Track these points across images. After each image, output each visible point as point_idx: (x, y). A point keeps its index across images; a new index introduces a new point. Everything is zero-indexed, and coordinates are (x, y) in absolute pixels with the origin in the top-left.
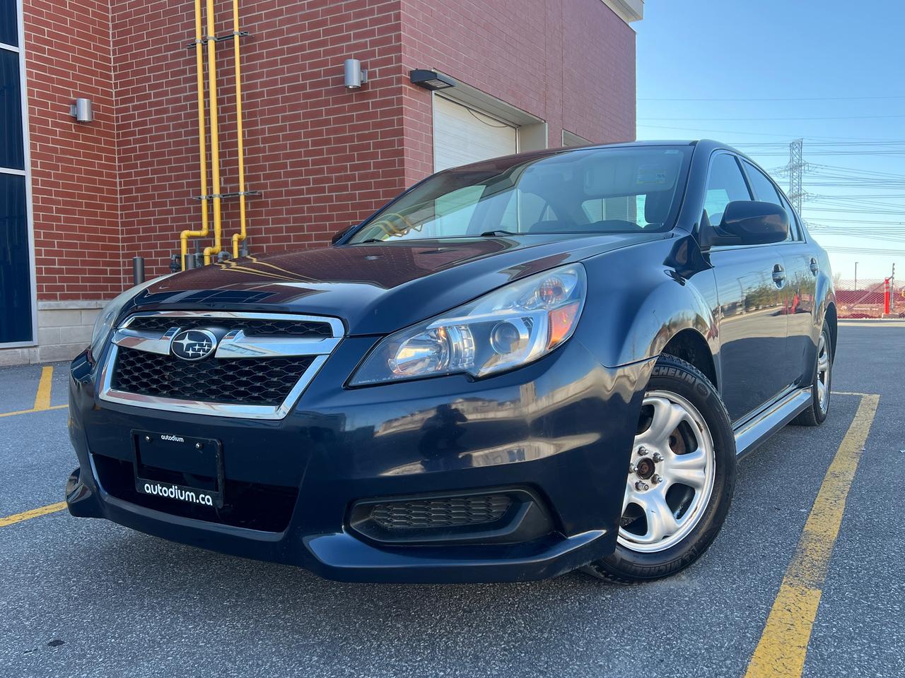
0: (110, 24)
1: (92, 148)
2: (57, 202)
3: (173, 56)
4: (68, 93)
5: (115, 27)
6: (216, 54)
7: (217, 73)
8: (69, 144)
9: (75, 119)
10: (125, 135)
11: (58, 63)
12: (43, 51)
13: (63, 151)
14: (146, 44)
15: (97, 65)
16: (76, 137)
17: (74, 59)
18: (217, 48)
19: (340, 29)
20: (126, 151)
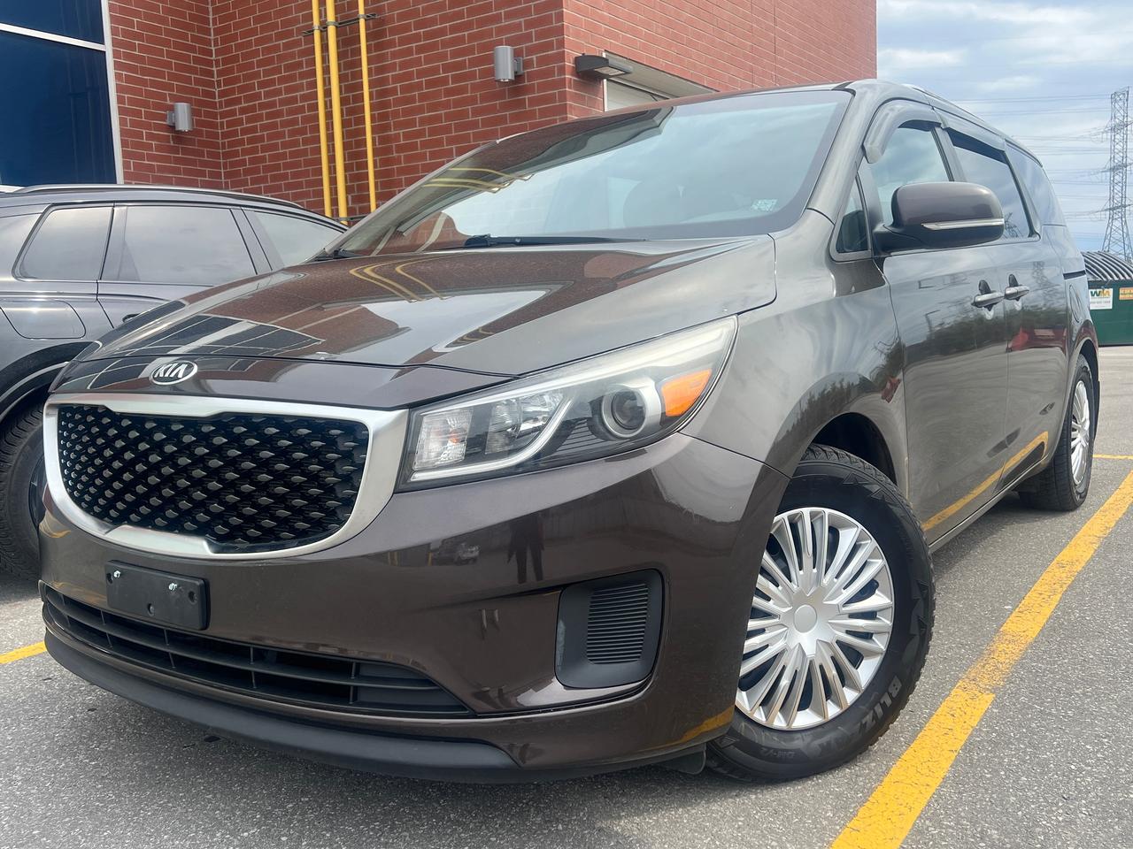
0: (210, 8)
3: (287, 46)
4: (163, 97)
5: (216, 11)
6: (338, 42)
7: (339, 65)
8: (167, 159)
9: (172, 128)
10: (232, 144)
12: (132, 47)
14: (253, 32)
15: (196, 60)
16: (174, 150)
18: (338, 35)
20: (233, 164)
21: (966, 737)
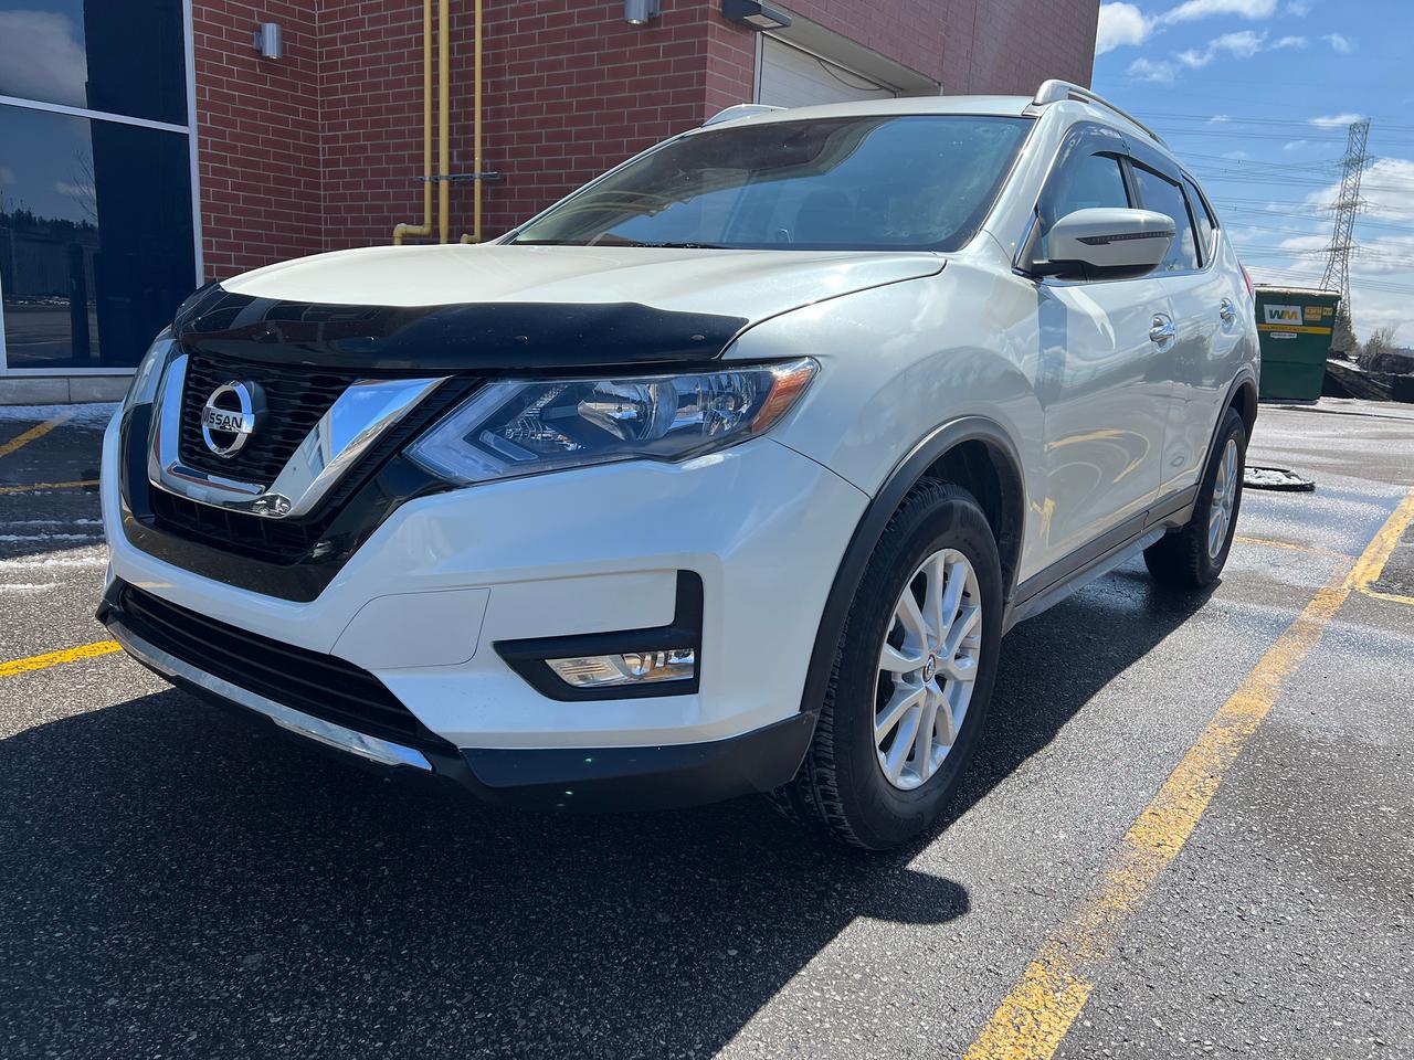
1: (284, 97)
2: (233, 174)
8: (252, 90)
9: (259, 53)
10: (331, 79)
13: (243, 101)
20: (331, 104)
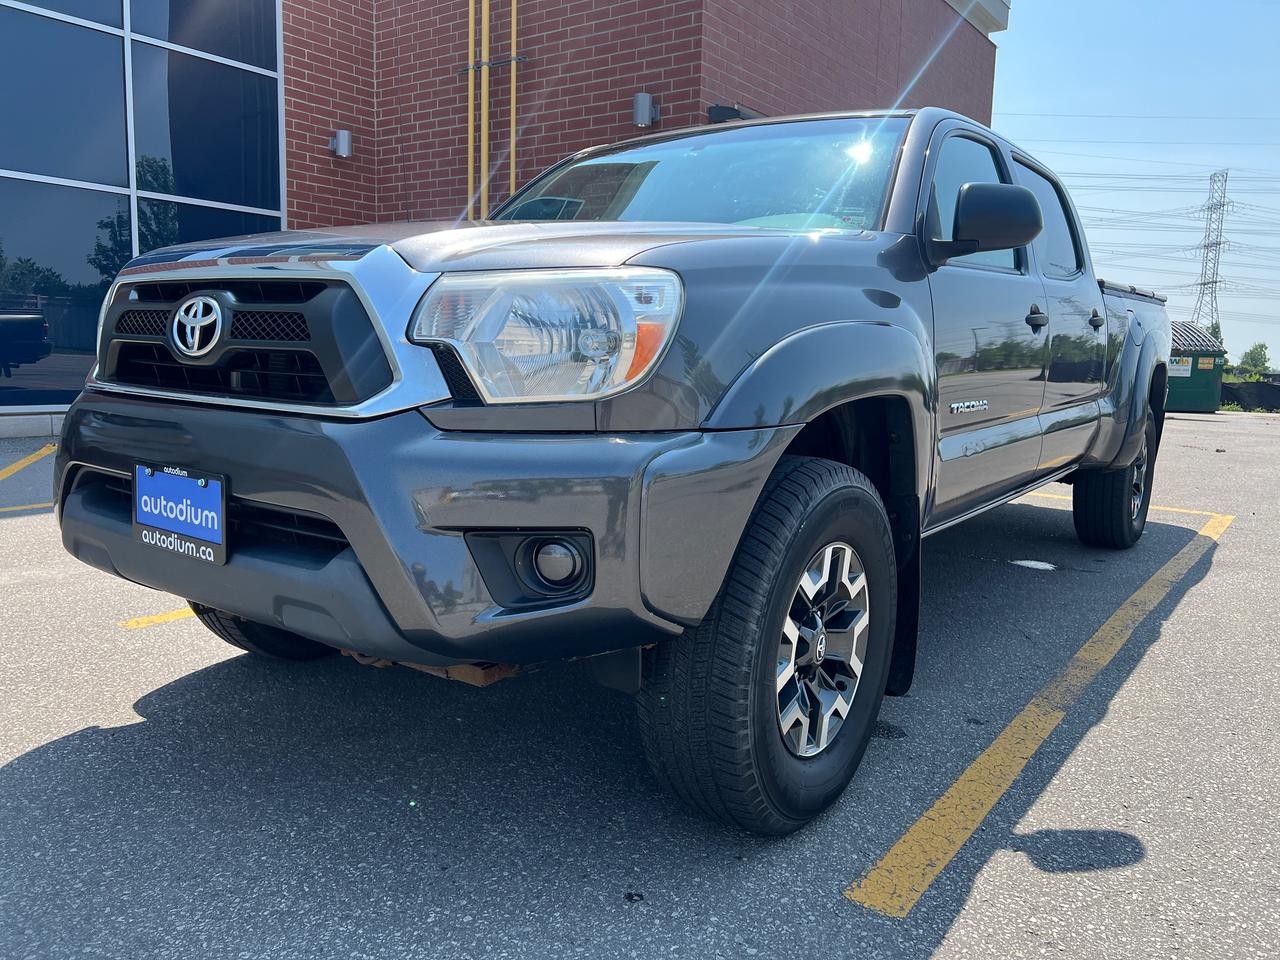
0: (375, 44)
1: (350, 186)
3: (442, 83)
4: (327, 123)
5: (380, 47)
6: (490, 82)
7: (490, 103)
8: (327, 182)
9: (333, 153)
10: (386, 171)
11: (318, 90)
12: (302, 76)
13: (321, 190)
14: (412, 68)
15: (359, 91)
16: (334, 173)
17: (335, 84)
18: (491, 74)
19: (631, 57)
20: (387, 190)
21: (1036, 747)
